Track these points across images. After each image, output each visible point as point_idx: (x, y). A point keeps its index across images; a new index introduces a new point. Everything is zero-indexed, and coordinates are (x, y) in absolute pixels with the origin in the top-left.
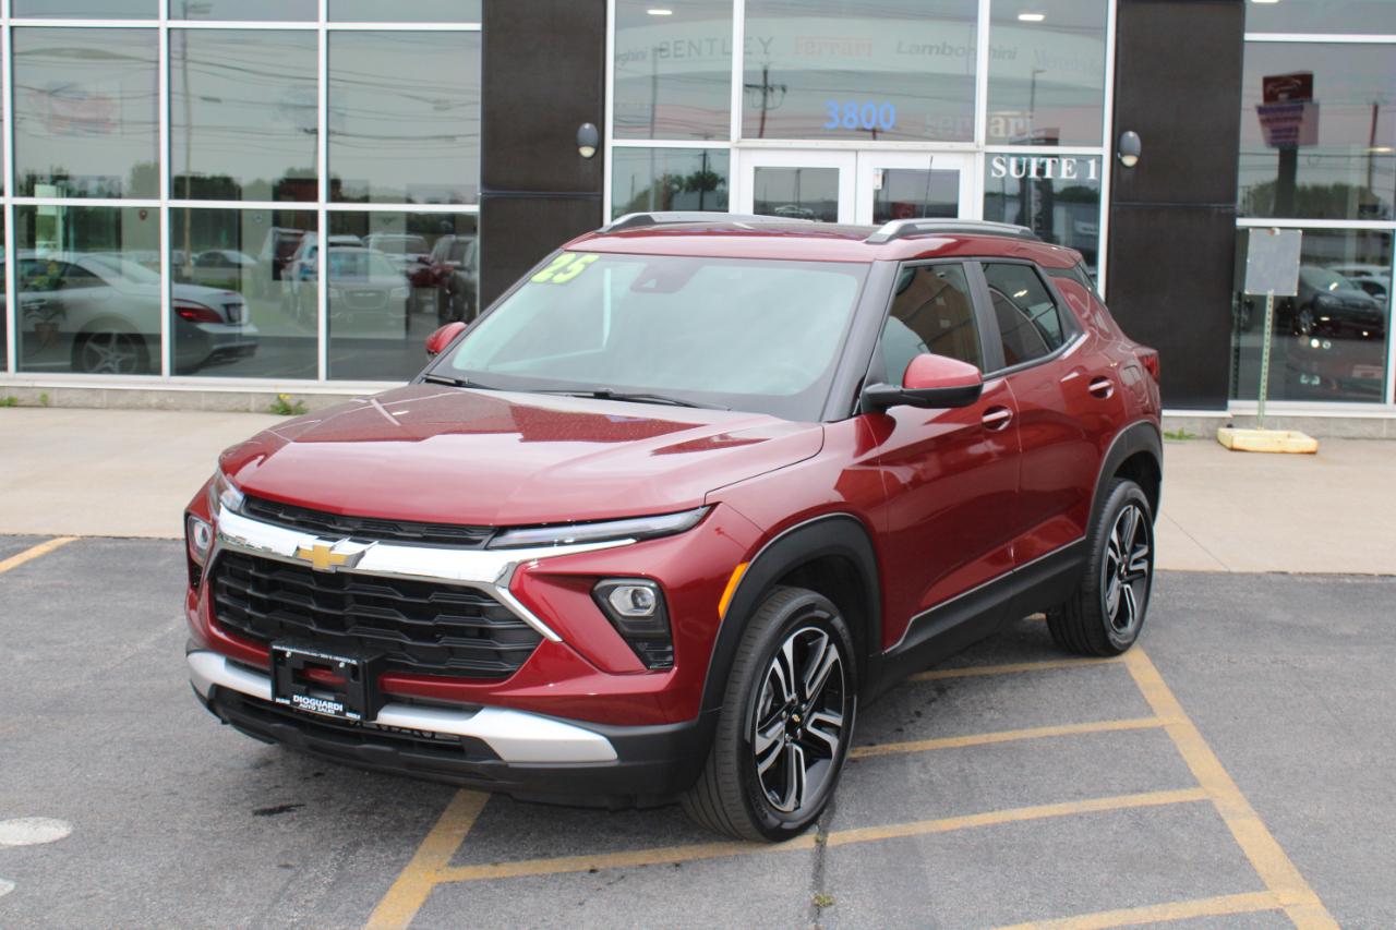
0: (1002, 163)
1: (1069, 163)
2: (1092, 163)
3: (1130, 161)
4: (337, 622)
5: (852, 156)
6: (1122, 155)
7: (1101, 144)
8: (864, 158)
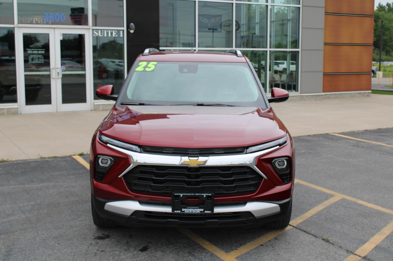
0: (96, 32)
1: (115, 32)
2: (121, 32)
3: (132, 31)
4: (198, 183)
5: (53, 30)
6: (130, 30)
7: (123, 27)
8: (57, 30)
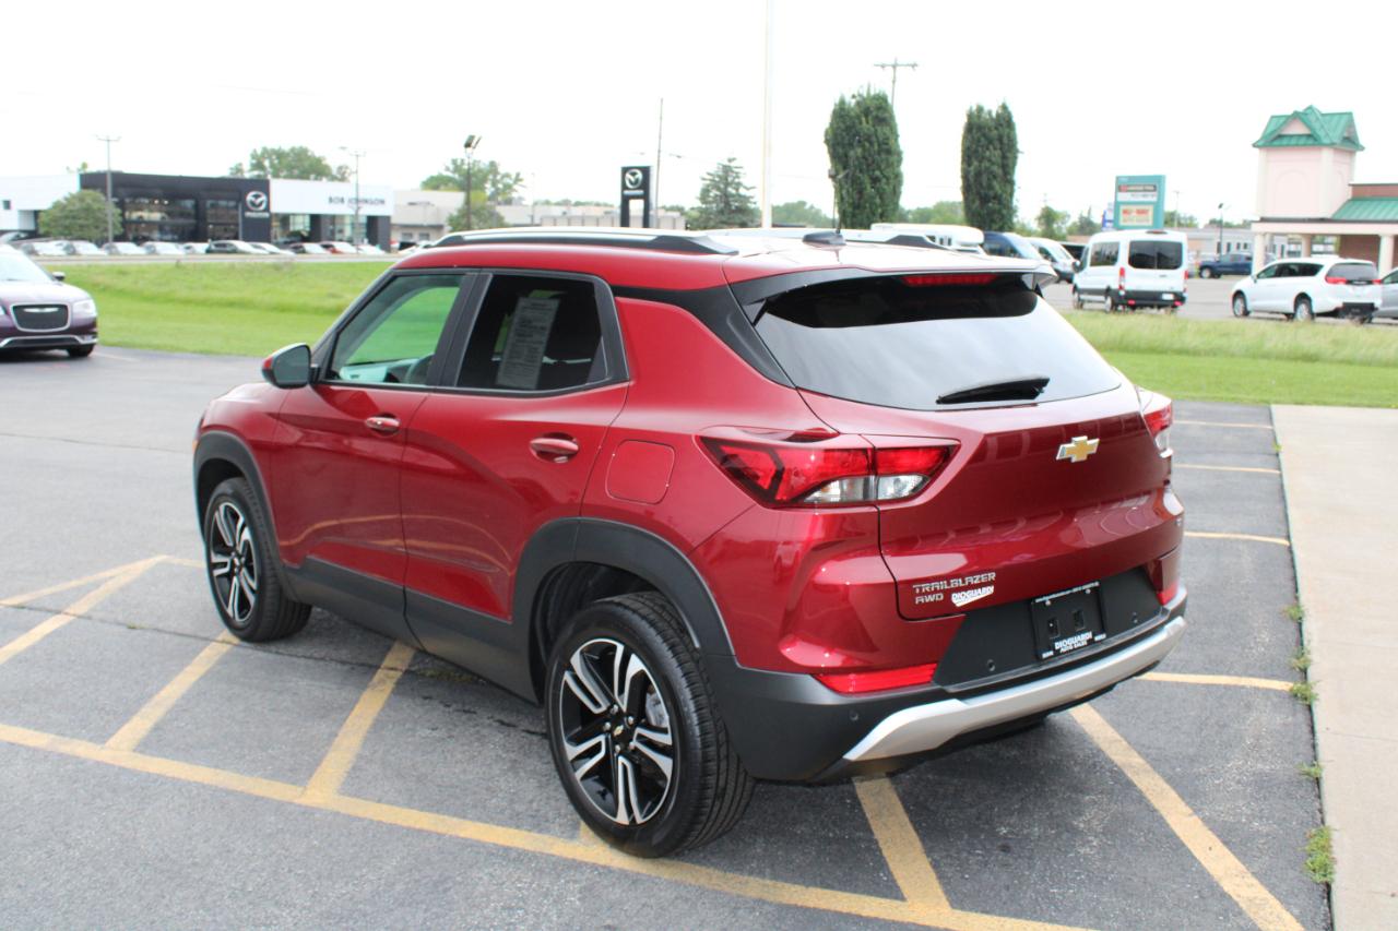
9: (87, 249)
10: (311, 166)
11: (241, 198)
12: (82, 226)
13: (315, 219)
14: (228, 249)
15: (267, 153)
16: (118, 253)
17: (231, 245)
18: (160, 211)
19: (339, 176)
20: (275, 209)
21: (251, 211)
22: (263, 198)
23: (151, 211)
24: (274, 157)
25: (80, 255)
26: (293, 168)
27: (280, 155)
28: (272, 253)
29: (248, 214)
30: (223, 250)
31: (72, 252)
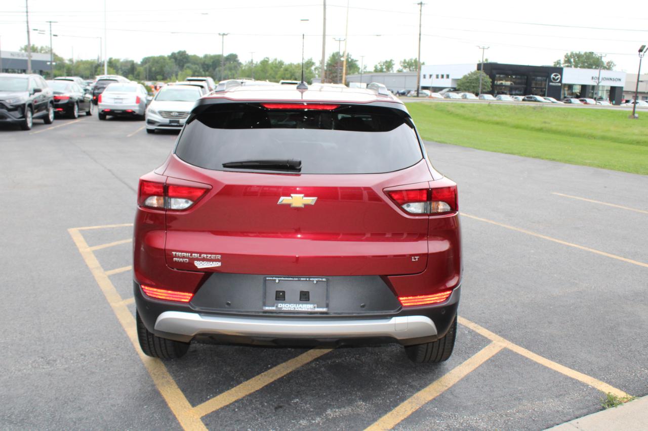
9: (471, 96)
10: (594, 62)
11: (549, 76)
12: (474, 87)
13: (584, 87)
14: (533, 99)
15: (573, 55)
16: (484, 99)
17: (534, 97)
18: (511, 81)
19: (607, 67)
20: (564, 82)
21: (553, 82)
22: (559, 76)
23: (507, 81)
24: (576, 57)
25: (468, 99)
26: (585, 62)
27: (579, 56)
28: (553, 102)
29: (551, 84)
30: (530, 100)
31: (465, 97)
